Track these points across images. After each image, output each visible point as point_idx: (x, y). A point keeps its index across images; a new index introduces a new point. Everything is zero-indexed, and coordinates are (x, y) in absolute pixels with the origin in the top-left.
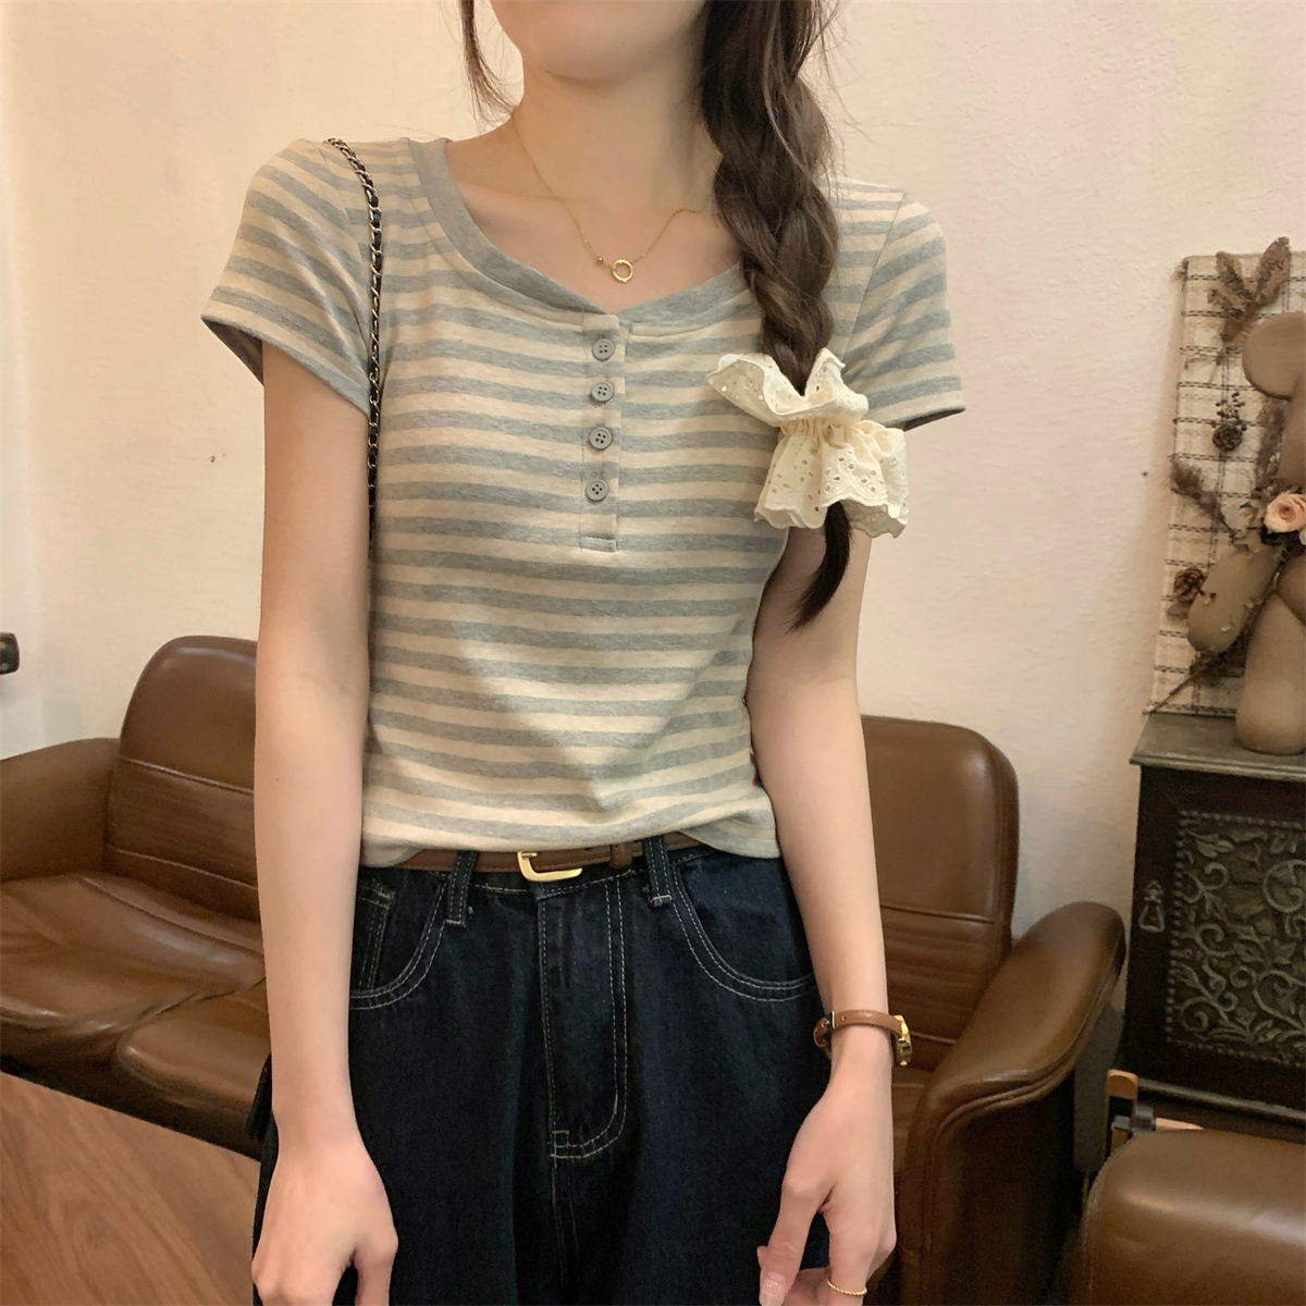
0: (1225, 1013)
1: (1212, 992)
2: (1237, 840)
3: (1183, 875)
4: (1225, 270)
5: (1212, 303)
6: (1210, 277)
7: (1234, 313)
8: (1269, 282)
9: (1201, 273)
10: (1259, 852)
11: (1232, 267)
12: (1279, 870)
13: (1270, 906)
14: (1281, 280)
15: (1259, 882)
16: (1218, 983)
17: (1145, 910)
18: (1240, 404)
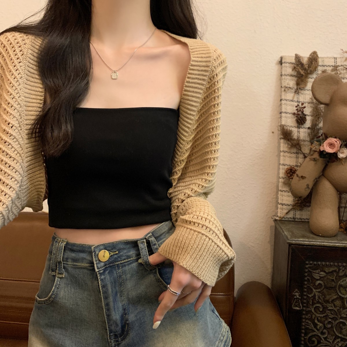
0: (323, 338)
1: (318, 330)
2: (327, 271)
3: (307, 286)
4: (297, 60)
5: (293, 72)
6: (291, 63)
7: (301, 75)
8: (312, 65)
9: (287, 61)
10: (335, 276)
11: (300, 60)
12: (342, 282)
13: (339, 295)
14: (317, 65)
15: (335, 287)
16: (321, 327)
17: (295, 301)
18: (305, 107)
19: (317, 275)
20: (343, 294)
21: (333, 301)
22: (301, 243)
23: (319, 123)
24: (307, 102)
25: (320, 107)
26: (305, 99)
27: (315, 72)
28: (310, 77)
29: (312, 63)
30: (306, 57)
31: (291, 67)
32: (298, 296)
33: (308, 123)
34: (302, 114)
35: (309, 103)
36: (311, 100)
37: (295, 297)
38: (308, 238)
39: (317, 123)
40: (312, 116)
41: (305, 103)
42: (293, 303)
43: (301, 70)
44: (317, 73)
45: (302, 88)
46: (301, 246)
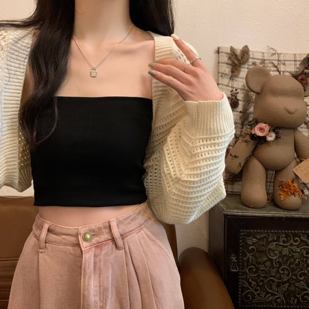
0: (256, 294)
1: (252, 288)
2: (258, 238)
3: (242, 251)
4: (232, 52)
5: (229, 61)
6: (226, 53)
7: (235, 65)
8: (244, 57)
9: (224, 51)
10: (265, 241)
11: (234, 51)
12: (271, 246)
13: (269, 258)
14: (248, 57)
15: (266, 251)
16: (254, 285)
17: (232, 265)
18: (238, 93)
19: (250, 241)
20: (272, 257)
21: (264, 263)
22: (235, 214)
23: (250, 108)
24: (240, 88)
25: (250, 94)
26: (238, 86)
27: (247, 63)
28: (242, 67)
29: (244, 55)
30: (239, 49)
31: (227, 56)
32: (235, 260)
33: (240, 108)
34: (235, 99)
35: (241, 89)
36: (243, 87)
37: (232, 261)
38: (241, 209)
39: (248, 108)
40: (243, 101)
41: (238, 89)
42: (231, 266)
43: (235, 60)
44: (248, 64)
45: (236, 76)
46: (235, 217)
